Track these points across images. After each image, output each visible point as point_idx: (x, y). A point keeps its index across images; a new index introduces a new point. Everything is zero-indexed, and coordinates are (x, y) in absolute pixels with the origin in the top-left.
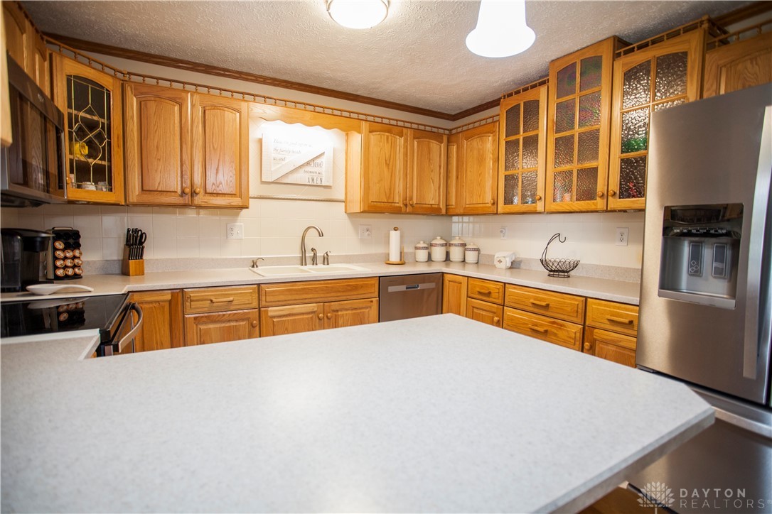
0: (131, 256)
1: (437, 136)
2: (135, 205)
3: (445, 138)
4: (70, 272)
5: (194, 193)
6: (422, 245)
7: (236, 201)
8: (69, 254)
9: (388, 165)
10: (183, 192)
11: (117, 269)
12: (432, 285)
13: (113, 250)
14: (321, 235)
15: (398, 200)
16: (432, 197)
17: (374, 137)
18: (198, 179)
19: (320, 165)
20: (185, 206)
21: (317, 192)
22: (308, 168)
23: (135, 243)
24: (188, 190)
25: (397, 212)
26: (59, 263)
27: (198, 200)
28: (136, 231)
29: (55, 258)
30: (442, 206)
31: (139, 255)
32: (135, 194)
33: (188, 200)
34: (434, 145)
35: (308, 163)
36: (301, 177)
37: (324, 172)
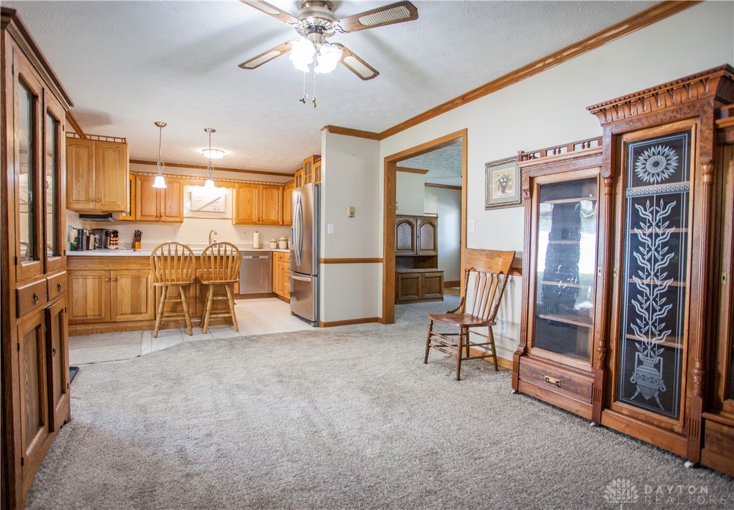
0: (136, 241)
1: (276, 187)
2: (138, 221)
3: (281, 188)
4: (114, 242)
5: (161, 216)
6: (273, 240)
7: (178, 219)
8: (115, 239)
9: (249, 202)
10: (157, 216)
11: (130, 246)
12: (267, 257)
13: (130, 240)
14: (216, 234)
15: (255, 219)
16: (274, 216)
17: (241, 190)
18: (162, 211)
19: (219, 203)
20: (158, 221)
21: (219, 215)
22: (213, 204)
23: (138, 236)
24: (158, 215)
25: (255, 223)
26: (111, 242)
27: (162, 219)
28: (138, 231)
29: (110, 240)
30: (280, 221)
31: (139, 241)
32: (139, 217)
33: (158, 219)
34: (275, 192)
35: (213, 202)
36: (210, 208)
37: (220, 206)
